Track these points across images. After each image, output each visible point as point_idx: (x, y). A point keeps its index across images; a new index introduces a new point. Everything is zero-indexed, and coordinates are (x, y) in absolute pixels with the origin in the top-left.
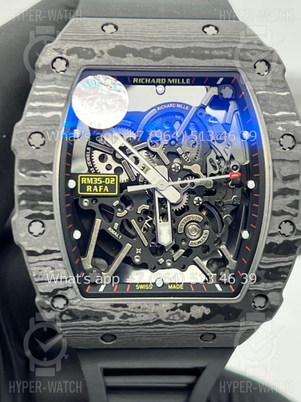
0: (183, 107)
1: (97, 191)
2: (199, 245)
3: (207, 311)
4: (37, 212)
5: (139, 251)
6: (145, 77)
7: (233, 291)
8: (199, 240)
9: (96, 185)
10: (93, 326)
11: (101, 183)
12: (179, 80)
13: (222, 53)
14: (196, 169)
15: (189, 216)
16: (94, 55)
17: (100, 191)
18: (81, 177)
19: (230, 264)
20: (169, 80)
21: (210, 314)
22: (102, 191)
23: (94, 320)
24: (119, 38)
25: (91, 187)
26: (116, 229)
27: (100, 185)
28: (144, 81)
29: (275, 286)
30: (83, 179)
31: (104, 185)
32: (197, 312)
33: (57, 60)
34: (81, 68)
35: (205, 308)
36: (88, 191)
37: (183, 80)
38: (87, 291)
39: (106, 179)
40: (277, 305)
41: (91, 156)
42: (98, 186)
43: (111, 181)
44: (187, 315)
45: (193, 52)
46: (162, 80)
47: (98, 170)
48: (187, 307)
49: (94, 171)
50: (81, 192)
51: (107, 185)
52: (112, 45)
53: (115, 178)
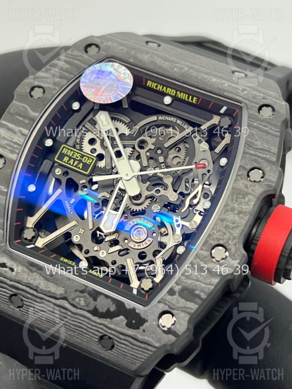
0: (182, 124)
1: (72, 164)
2: (138, 248)
3: (113, 308)
5: (81, 231)
6: (159, 84)
7: (146, 299)
8: (140, 244)
9: (73, 158)
11: (78, 159)
12: (187, 96)
14: (168, 181)
18: (64, 147)
19: (156, 278)
21: (114, 312)
22: (76, 166)
25: (68, 158)
26: (71, 204)
27: (77, 160)
30: (65, 149)
31: (80, 161)
32: (103, 304)
35: (111, 303)
36: (64, 161)
38: (16, 242)
39: (85, 157)
42: (75, 160)
43: (89, 161)
44: (92, 304)
47: (82, 147)
48: (95, 295)
49: (79, 148)
50: (57, 159)
51: (83, 163)
53: (93, 159)
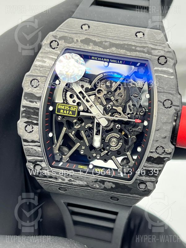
1: (66, 113)
2: (115, 150)
3: (114, 186)
4: (30, 120)
5: (83, 148)
6: (98, 57)
7: (129, 178)
8: (116, 147)
9: (65, 110)
10: (54, 182)
11: (68, 109)
12: (116, 61)
13: (142, 49)
14: (120, 109)
15: (112, 134)
16: (73, 41)
17: (67, 113)
18: (58, 105)
19: (130, 163)
20: (111, 60)
22: (68, 114)
23: (55, 180)
24: (88, 34)
25: (63, 110)
26: (73, 134)
28: (97, 59)
29: (151, 179)
30: (59, 105)
31: (70, 110)
32: (108, 185)
33: (53, 42)
34: (64, 48)
35: (112, 184)
36: (61, 112)
37: (118, 61)
38: (53, 164)
39: (71, 108)
40: (151, 189)
41: (66, 94)
42: (67, 110)
43: (74, 109)
44: (103, 186)
45: (126, 46)
46: (107, 59)
47: (68, 102)
48: (103, 182)
49: (66, 102)
50: (57, 112)
51: (71, 111)
52: (84, 37)
53: (76, 107)
